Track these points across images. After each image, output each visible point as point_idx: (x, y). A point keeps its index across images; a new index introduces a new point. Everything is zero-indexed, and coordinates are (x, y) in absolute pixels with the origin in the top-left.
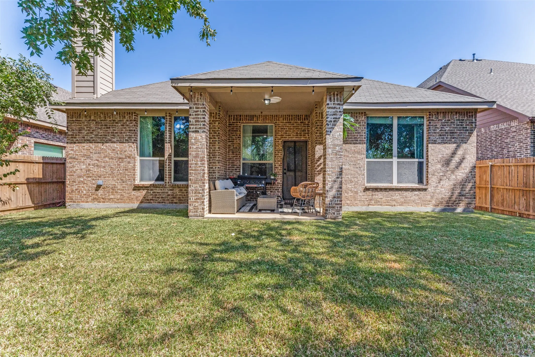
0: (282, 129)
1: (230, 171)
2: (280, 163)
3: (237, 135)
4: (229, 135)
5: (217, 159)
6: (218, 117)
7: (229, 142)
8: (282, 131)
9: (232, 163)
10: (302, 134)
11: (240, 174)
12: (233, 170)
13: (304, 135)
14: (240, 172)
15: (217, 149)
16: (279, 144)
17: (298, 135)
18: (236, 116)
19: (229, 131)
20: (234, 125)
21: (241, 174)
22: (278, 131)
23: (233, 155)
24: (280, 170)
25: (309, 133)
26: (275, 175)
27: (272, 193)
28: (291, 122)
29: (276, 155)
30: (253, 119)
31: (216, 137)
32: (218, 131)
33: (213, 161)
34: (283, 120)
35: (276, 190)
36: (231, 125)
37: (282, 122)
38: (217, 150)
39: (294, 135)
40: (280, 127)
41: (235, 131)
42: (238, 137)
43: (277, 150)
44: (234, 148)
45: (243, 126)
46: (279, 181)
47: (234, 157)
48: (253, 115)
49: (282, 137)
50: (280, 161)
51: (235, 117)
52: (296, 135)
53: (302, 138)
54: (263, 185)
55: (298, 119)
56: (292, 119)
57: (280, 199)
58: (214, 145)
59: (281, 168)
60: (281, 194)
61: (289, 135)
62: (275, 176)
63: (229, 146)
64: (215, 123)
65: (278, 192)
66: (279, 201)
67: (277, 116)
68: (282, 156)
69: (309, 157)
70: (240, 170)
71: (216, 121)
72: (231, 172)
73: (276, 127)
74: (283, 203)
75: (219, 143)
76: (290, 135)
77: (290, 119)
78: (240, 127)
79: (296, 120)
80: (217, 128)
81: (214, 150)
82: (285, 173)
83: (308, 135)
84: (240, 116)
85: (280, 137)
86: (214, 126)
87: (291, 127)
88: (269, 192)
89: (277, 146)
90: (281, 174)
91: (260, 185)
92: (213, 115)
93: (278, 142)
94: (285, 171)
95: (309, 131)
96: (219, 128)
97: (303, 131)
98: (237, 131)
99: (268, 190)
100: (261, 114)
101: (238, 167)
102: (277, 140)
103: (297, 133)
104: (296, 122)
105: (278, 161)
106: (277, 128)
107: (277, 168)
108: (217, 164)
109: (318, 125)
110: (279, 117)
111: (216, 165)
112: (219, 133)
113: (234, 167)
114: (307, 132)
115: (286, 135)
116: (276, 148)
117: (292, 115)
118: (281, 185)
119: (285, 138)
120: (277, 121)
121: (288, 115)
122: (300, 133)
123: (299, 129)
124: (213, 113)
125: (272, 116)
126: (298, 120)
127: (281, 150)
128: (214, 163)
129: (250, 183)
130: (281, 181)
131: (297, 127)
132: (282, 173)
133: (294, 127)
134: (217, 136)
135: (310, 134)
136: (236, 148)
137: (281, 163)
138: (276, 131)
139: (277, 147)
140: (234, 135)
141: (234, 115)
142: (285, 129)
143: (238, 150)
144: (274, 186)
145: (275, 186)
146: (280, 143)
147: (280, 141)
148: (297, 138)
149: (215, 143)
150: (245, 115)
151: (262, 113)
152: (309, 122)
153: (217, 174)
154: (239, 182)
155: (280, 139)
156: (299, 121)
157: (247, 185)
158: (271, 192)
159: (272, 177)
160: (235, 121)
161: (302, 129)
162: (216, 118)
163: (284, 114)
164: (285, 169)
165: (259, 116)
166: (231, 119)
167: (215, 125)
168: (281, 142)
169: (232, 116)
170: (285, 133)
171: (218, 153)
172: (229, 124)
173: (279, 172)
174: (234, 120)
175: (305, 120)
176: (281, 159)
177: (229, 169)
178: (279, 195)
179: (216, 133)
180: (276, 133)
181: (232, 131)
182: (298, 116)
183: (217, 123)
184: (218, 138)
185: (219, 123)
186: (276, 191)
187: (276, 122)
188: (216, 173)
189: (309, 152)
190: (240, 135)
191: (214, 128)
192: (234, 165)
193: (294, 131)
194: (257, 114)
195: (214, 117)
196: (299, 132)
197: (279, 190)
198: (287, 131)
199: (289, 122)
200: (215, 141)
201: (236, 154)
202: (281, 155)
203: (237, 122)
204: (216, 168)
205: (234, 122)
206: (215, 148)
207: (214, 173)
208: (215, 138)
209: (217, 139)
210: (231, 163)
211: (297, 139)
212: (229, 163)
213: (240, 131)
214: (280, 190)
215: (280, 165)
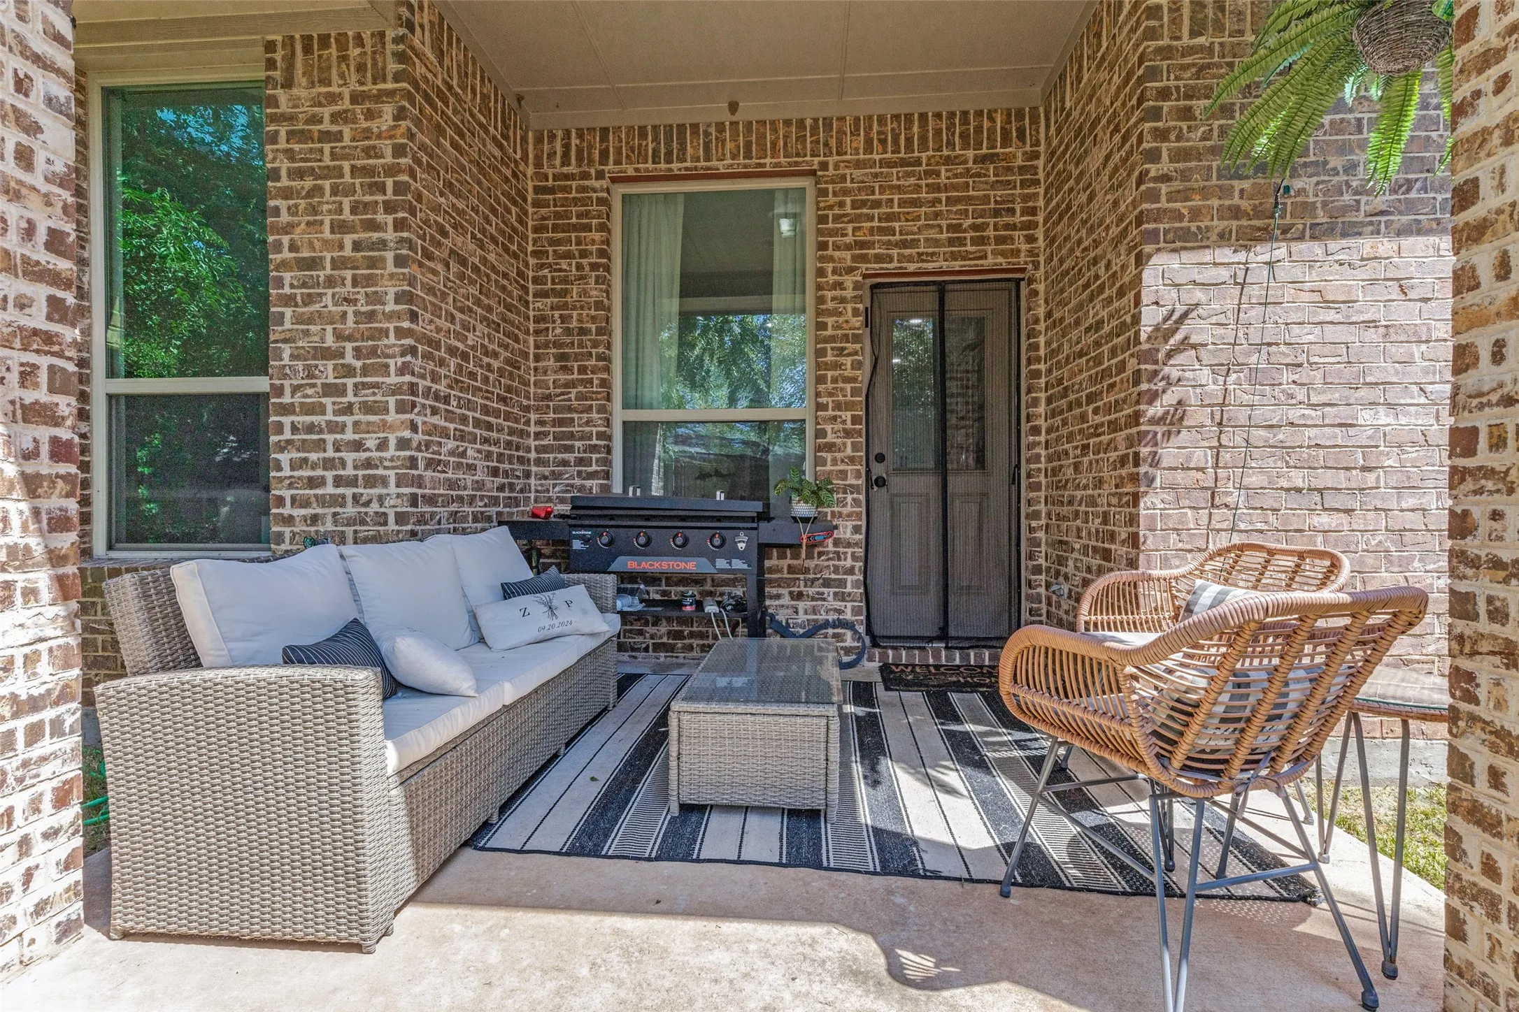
0: (863, 204)
1: (546, 471)
2: (847, 416)
3: (584, 254)
4: (535, 254)
5: (393, 379)
6: (393, 67)
7: (538, 295)
8: (858, 218)
9: (561, 422)
10: (990, 232)
11: (606, 488)
12: (565, 463)
13: (1001, 240)
14: (607, 475)
15: (391, 307)
16: (843, 300)
17: (961, 241)
18: (580, 136)
19: (536, 230)
20: (567, 189)
21: (617, 489)
22: (837, 218)
23: (563, 377)
24: (852, 460)
25: (1032, 225)
26: (817, 494)
27: (802, 605)
28: (918, 162)
29: (827, 366)
30: (683, 148)
31: (381, 217)
32: (392, 171)
33: (368, 396)
34: (869, 148)
35: (827, 583)
36: (551, 191)
37: (859, 164)
38: (390, 316)
39: (936, 243)
40: (846, 192)
41: (575, 228)
42: (594, 267)
43: (832, 339)
44: (568, 331)
45: (626, 198)
46: (845, 531)
47: (572, 384)
48: (681, 127)
49: (864, 259)
50: (849, 406)
51: (575, 141)
52: (951, 242)
53: (989, 262)
54: (738, 564)
55: (964, 136)
56: (923, 139)
57: (849, 641)
58: (370, 280)
59: (855, 447)
60: (856, 611)
61: (904, 244)
62: (820, 503)
63: (538, 320)
64: (370, 115)
65: (841, 597)
66: (848, 651)
67: (828, 123)
68: (864, 375)
69: (1036, 374)
70: (607, 462)
71: (380, 97)
72: (556, 476)
73: (823, 193)
74: (870, 668)
75: (400, 261)
76: (914, 243)
77: (909, 140)
78: (601, 201)
79: (951, 145)
80: (386, 147)
81: (371, 316)
82: (881, 482)
83: (1031, 239)
84: (605, 131)
85: (847, 255)
86: (367, 134)
87: (918, 188)
88: (786, 600)
89: (830, 313)
90: (855, 489)
91: (721, 563)
92: (354, 52)
93: (839, 285)
94: (878, 470)
95: (1033, 211)
96: (399, 151)
97: (996, 213)
98: (587, 228)
99: (779, 583)
100: (727, 118)
101: (594, 448)
102: (831, 278)
103: (953, 228)
104: (948, 161)
105: (838, 406)
106: (831, 199)
107: (830, 447)
108: (392, 417)
109: (1164, 94)
110: (841, 132)
111: (384, 426)
112: (400, 188)
113: (569, 449)
114: (1018, 218)
115: (889, 244)
116: (821, 326)
117: (923, 117)
118: (860, 551)
119: (879, 258)
120: (831, 160)
121: (896, 117)
122: (975, 227)
123: (969, 200)
124: (359, 39)
125: (801, 123)
126: (965, 146)
127: (857, 339)
128: (368, 408)
129: (647, 549)
130: (856, 529)
131: (955, 187)
132: (861, 482)
133: (936, 188)
134: (389, 208)
135: (1040, 233)
136: (583, 331)
137: (855, 420)
138: (822, 219)
139: (830, 321)
140: (568, 255)
141: (567, 133)
142: (877, 204)
143: (595, 344)
144: (811, 564)
145: (822, 562)
146: (849, 293)
147: (849, 280)
148: (954, 257)
149: (373, 263)
150: (630, 129)
151: (733, 107)
152: (1036, 156)
153: (393, 489)
154: (577, 545)
155: (850, 270)
156: (970, 154)
157: (631, 564)
158: (799, 596)
159: (802, 509)
160: (572, 169)
161: (986, 200)
162: (379, 77)
163: (876, 112)
164: (880, 458)
165: (720, 127)
166: (552, 155)
167: (373, 125)
168: (857, 286)
169: (552, 137)
170: (881, 231)
171: (400, 333)
172: (537, 190)
173: (843, 475)
174: (566, 161)
175: (1006, 141)
176: (855, 392)
177: (539, 462)
178: (848, 616)
179: (382, 189)
180: (820, 232)
181: (556, 228)
182: (965, 121)
183: (388, 110)
184: (399, 225)
185: (400, 115)
186: (829, 592)
187: (824, 166)
188: (384, 481)
189: (1035, 347)
190: (603, 253)
191: (370, 152)
192: (572, 436)
193: (937, 215)
194: (701, 119)
195: (361, 68)
196: (967, 223)
197: (842, 583)
198: (890, 217)
199: (903, 163)
200: (373, 246)
201: (583, 370)
202: (857, 365)
203: (586, 176)
204: (383, 445)
205: (567, 177)
206: (377, 299)
207: (371, 482)
208: (373, 226)
209: (390, 235)
210: (555, 423)
211: (957, 265)
212: (540, 423)
213: (603, 228)
214: (852, 584)
215: (848, 433)
